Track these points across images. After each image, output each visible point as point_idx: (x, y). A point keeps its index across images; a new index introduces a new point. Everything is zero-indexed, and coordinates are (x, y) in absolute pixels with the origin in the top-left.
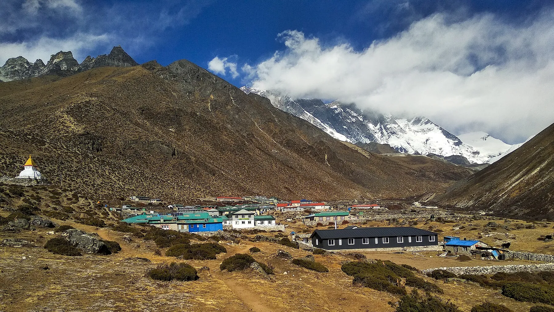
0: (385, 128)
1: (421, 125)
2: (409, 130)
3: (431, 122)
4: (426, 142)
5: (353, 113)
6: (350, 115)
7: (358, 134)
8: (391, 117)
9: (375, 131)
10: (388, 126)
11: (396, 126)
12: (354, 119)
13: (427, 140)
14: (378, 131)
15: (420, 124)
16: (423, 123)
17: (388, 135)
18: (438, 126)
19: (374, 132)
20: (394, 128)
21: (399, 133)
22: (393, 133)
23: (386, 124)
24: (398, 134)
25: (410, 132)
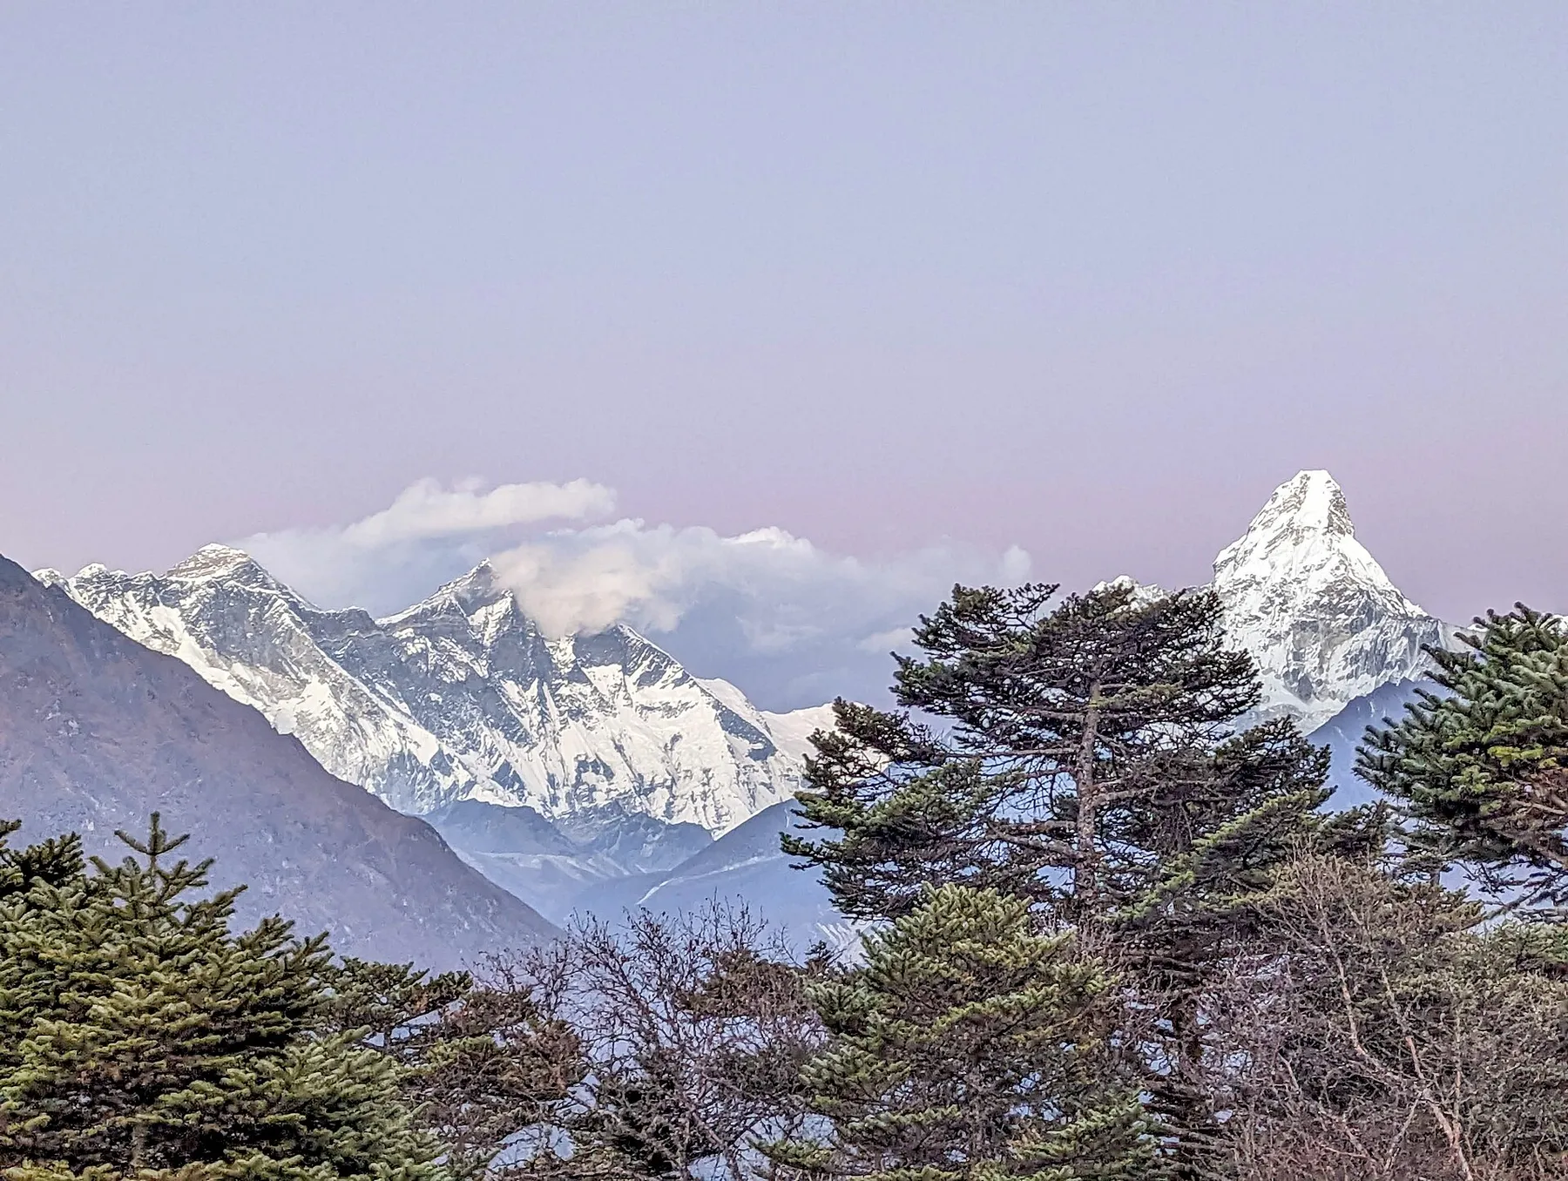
0: (553, 695)
1: (663, 687)
2: (625, 702)
3: (691, 682)
4: (669, 745)
5: (460, 652)
6: (451, 658)
7: (472, 716)
8: (572, 662)
9: (524, 707)
10: (564, 691)
11: (587, 690)
12: (463, 673)
13: (675, 739)
14: (531, 705)
15: (659, 684)
16: (670, 681)
17: (562, 718)
18: (710, 695)
19: (520, 710)
20: (579, 697)
21: (595, 713)
22: (577, 714)
23: (557, 682)
24: (591, 718)
25: (629, 708)
